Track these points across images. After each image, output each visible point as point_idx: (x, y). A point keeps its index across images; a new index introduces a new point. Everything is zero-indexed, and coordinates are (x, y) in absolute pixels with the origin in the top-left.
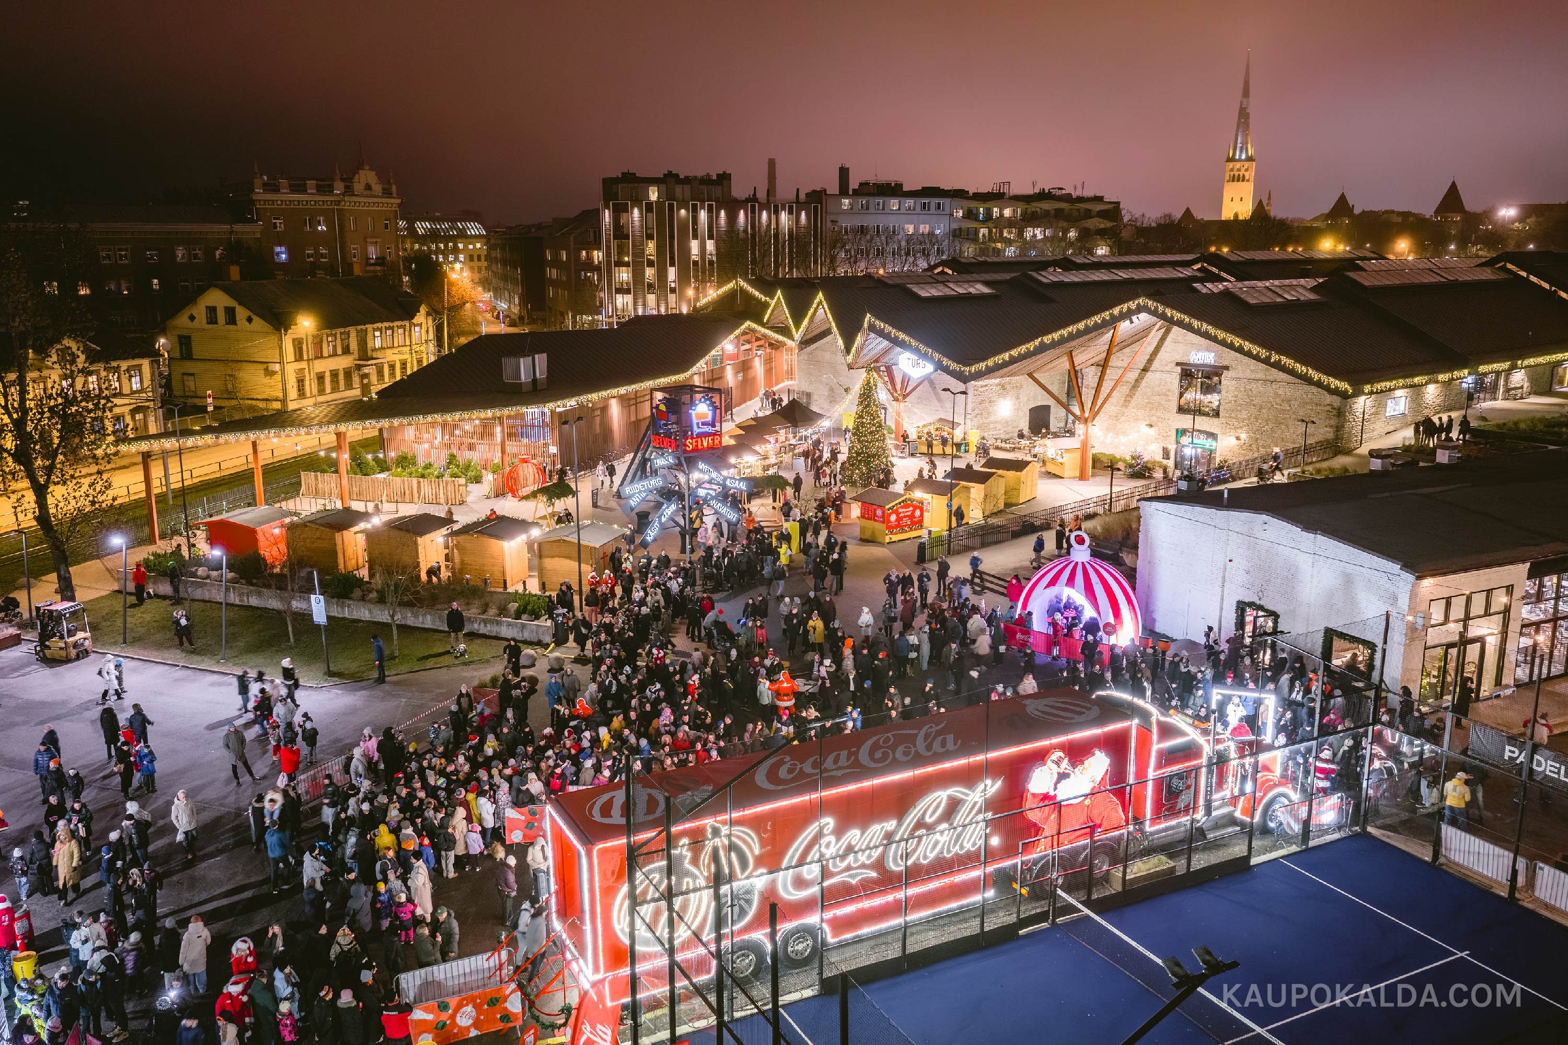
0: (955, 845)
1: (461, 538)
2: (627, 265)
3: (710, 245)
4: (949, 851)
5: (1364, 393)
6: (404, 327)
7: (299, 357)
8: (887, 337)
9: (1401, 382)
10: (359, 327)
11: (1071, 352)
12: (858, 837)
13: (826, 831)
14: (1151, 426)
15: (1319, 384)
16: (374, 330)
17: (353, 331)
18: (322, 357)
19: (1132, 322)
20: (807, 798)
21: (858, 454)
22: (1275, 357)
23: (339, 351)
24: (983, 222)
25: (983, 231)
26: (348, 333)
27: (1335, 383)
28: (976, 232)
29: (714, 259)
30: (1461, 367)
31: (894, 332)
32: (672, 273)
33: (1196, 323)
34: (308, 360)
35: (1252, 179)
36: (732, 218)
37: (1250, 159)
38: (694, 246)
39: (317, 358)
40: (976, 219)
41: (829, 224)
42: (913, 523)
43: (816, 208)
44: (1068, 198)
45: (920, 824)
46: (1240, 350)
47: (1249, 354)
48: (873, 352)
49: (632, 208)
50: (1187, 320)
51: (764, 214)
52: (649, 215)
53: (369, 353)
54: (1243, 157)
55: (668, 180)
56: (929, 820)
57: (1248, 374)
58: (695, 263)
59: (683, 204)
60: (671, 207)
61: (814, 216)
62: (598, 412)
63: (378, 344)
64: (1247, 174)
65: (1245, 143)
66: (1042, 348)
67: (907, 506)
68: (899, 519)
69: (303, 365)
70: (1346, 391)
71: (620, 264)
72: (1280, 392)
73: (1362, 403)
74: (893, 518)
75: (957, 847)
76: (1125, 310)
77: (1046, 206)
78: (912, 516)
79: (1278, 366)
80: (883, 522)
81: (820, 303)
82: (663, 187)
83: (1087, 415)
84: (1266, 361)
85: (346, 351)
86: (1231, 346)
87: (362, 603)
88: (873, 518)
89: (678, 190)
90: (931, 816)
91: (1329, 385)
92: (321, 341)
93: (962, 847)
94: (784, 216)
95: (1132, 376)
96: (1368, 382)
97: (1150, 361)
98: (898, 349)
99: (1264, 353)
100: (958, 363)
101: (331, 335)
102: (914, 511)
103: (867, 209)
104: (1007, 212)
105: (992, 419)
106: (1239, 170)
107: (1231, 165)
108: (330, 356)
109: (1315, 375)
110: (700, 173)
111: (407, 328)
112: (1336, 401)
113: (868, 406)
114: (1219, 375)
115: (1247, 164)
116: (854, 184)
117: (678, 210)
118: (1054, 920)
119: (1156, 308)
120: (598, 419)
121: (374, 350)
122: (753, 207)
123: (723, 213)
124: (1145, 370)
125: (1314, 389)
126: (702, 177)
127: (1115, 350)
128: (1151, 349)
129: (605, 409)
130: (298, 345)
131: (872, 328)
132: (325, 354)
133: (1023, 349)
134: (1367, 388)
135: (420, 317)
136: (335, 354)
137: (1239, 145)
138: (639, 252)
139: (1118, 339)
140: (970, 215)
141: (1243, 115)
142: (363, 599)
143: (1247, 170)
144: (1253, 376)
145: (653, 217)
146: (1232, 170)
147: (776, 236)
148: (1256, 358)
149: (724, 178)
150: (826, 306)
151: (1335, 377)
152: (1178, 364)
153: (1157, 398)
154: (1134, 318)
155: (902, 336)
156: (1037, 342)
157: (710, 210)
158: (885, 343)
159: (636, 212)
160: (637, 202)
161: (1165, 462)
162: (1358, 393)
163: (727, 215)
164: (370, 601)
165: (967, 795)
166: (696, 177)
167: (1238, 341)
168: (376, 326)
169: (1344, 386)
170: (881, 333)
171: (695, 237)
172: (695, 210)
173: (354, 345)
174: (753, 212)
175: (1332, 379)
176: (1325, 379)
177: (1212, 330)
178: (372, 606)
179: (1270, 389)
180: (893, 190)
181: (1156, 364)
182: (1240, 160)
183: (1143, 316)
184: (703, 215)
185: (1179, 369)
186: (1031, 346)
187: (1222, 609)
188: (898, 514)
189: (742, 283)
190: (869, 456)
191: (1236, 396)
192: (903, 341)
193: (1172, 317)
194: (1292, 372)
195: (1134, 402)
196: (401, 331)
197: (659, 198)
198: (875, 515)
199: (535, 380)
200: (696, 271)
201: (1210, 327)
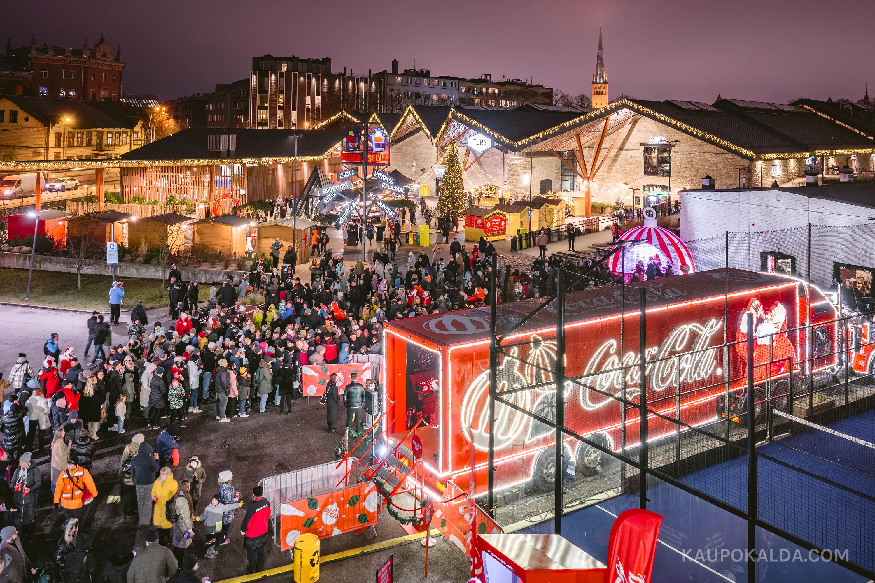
0: (695, 372)
1: (200, 226)
2: (266, 108)
3: (318, 99)
4: (691, 378)
5: (761, 159)
6: (127, 133)
7: (58, 145)
8: (464, 123)
9: (778, 155)
10: (99, 129)
11: (579, 134)
12: (633, 358)
13: (612, 352)
14: (627, 184)
15: (735, 152)
16: (108, 132)
17: (94, 131)
18: (73, 146)
19: (618, 114)
20: (599, 320)
21: (447, 197)
22: (707, 136)
23: (84, 144)
24: (477, 95)
25: (477, 101)
26: (91, 133)
27: (746, 152)
28: (473, 100)
29: (320, 107)
30: (806, 151)
31: (469, 120)
32: (294, 114)
33: (658, 115)
34: (63, 148)
35: (607, 93)
36: (331, 84)
37: (605, 83)
38: (308, 99)
39: (69, 146)
40: (473, 93)
41: (388, 90)
42: (501, 230)
43: (381, 81)
44: (524, 85)
45: (673, 353)
46: (686, 131)
47: (691, 134)
48: (453, 135)
49: (271, 76)
50: (652, 113)
51: (351, 83)
52: (282, 79)
53: (104, 146)
54: (601, 81)
55: (293, 61)
56: (678, 349)
57: (688, 149)
58: (308, 109)
59: (302, 74)
60: (295, 75)
61: (380, 87)
62: (271, 172)
63: (109, 141)
64: (604, 91)
65: (602, 74)
66: (563, 130)
67: (496, 218)
68: (492, 226)
69: (60, 150)
70: (752, 156)
71: (262, 108)
72: (710, 158)
73: (760, 165)
74: (489, 225)
75: (696, 375)
76: (614, 107)
77: (512, 88)
78: (500, 225)
79: (709, 141)
80: (482, 228)
81: (410, 112)
82: (291, 63)
83: (589, 175)
84: (702, 138)
85: (89, 144)
86: (680, 129)
87: (131, 264)
88: (475, 225)
89: (300, 65)
90: (679, 347)
91: (741, 152)
92: (74, 136)
93: (699, 376)
94: (362, 84)
95: (613, 153)
96: (763, 153)
97: (624, 143)
98: (472, 131)
99: (701, 134)
100: (510, 139)
101: (80, 133)
102: (501, 222)
103: (411, 83)
104: (490, 90)
105: (519, 186)
106: (599, 88)
107: (595, 85)
108: (78, 146)
109: (733, 147)
110: (312, 57)
111: (129, 135)
112: (746, 163)
113: (453, 166)
114: (669, 152)
115: (603, 86)
116: (401, 71)
117: (299, 77)
118: (770, 439)
119: (633, 106)
120: (270, 177)
121: (107, 145)
122: (344, 78)
123: (326, 80)
124: (621, 149)
125: (732, 156)
126: (314, 59)
127: (607, 133)
128: (624, 136)
129: (274, 170)
130: (58, 136)
131: (455, 117)
132: (75, 145)
133: (551, 131)
134: (762, 156)
135: (138, 128)
136: (81, 146)
137: (599, 75)
138: (274, 101)
139: (609, 127)
140: (468, 90)
141: (600, 59)
142: (132, 261)
143: (604, 88)
144: (691, 150)
145: (284, 81)
146: (596, 88)
147: (358, 96)
148: (696, 136)
149: (327, 61)
150: (415, 113)
151: (745, 148)
152: (642, 145)
153: (630, 166)
154: (619, 112)
155: (474, 122)
156: (560, 126)
157: (318, 79)
158: (464, 127)
159: (273, 77)
160: (274, 71)
161: (637, 206)
162: (759, 159)
163: (328, 82)
164: (138, 263)
165: (701, 330)
166: (310, 59)
167: (684, 126)
168: (109, 130)
169: (751, 153)
170: (461, 121)
171: (309, 94)
172: (309, 79)
173: (94, 140)
174: (344, 81)
175: (743, 149)
176: (739, 149)
177: (668, 119)
178: (138, 266)
179: (703, 157)
180: (426, 74)
181: (628, 146)
182: (600, 83)
183: (625, 110)
184: (314, 81)
185: (643, 148)
186: (557, 128)
187: (749, 259)
188: (491, 222)
189: (346, 114)
190: (454, 198)
191: (681, 163)
192: (475, 125)
193: (643, 111)
194: (718, 145)
195: (614, 169)
196: (125, 135)
197: (287, 69)
198: (476, 223)
199: (228, 151)
200: (308, 115)
201: (666, 118)
